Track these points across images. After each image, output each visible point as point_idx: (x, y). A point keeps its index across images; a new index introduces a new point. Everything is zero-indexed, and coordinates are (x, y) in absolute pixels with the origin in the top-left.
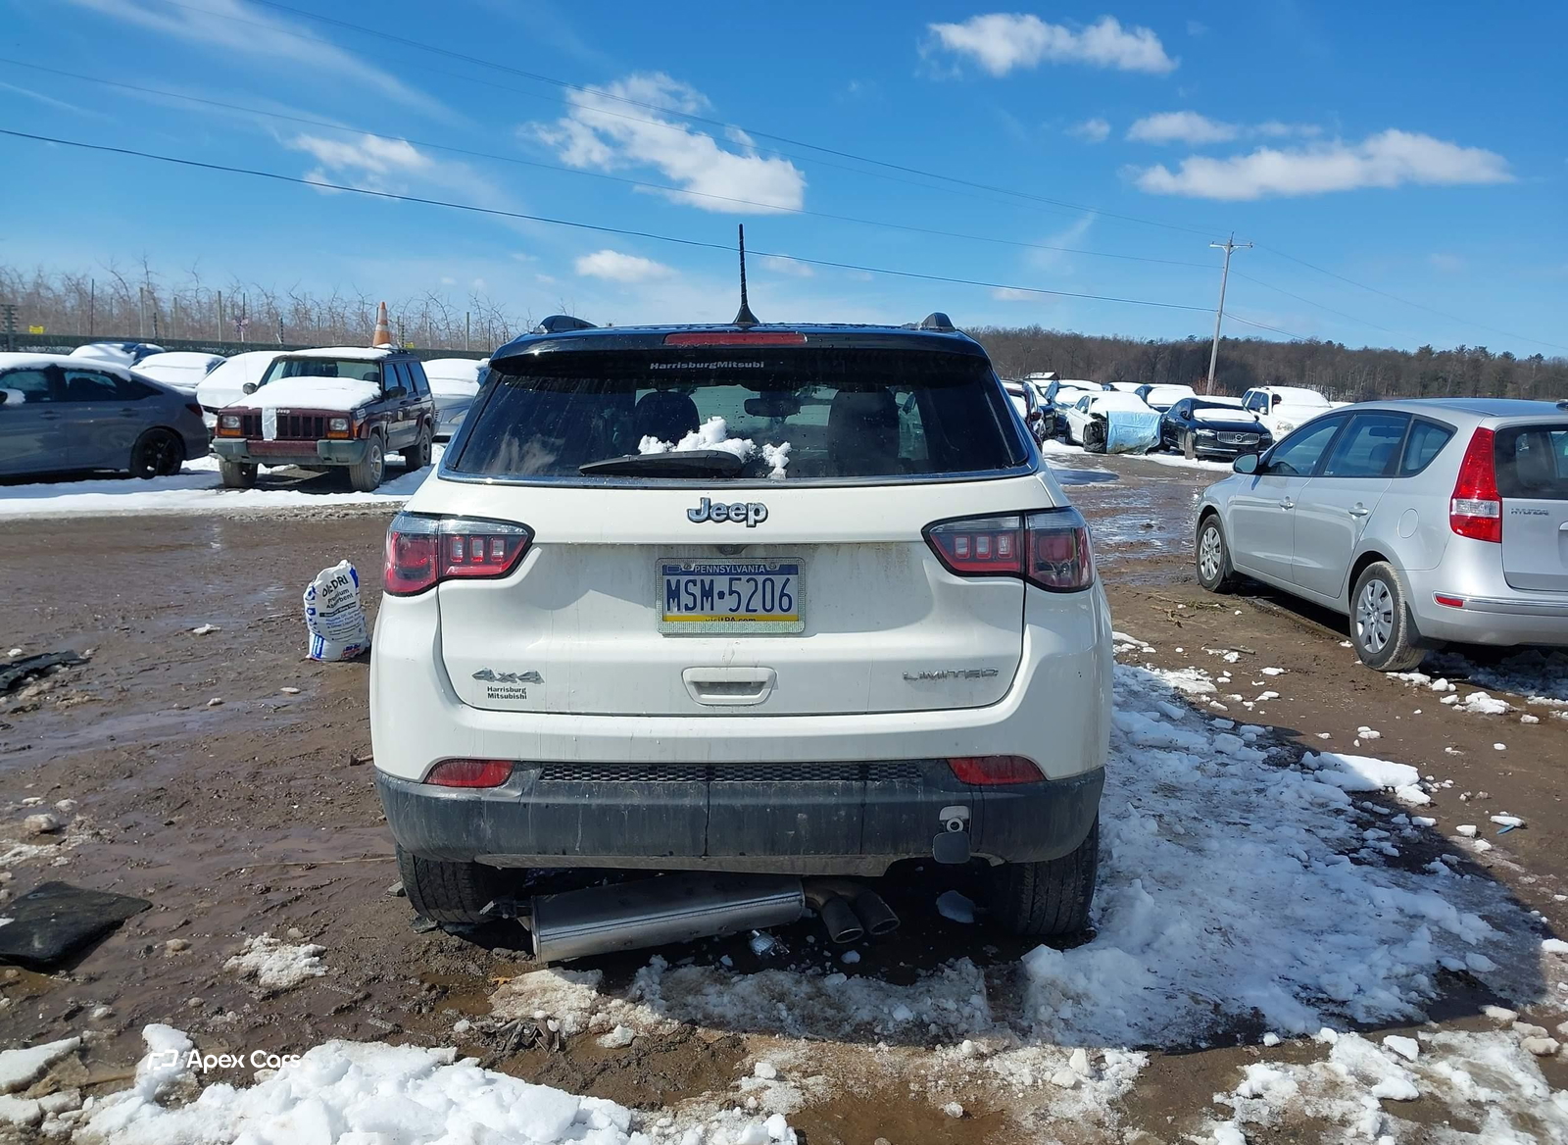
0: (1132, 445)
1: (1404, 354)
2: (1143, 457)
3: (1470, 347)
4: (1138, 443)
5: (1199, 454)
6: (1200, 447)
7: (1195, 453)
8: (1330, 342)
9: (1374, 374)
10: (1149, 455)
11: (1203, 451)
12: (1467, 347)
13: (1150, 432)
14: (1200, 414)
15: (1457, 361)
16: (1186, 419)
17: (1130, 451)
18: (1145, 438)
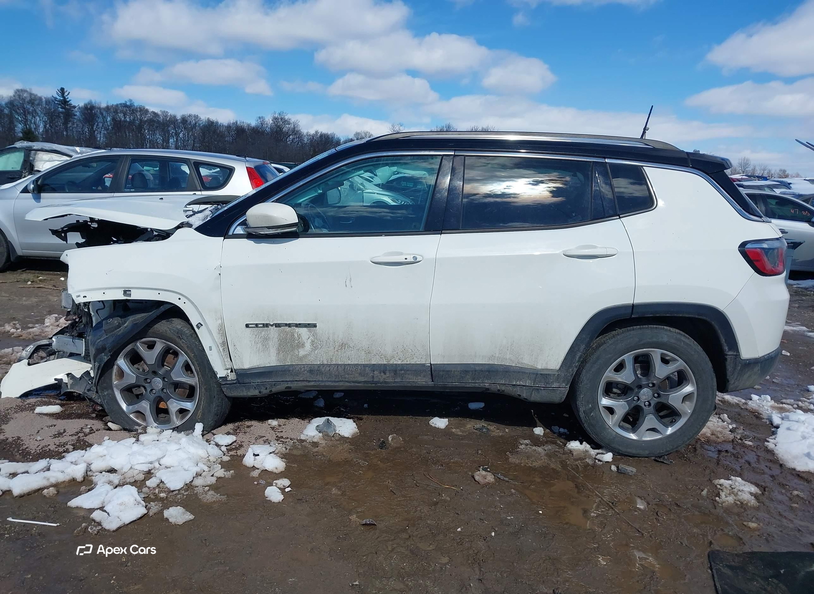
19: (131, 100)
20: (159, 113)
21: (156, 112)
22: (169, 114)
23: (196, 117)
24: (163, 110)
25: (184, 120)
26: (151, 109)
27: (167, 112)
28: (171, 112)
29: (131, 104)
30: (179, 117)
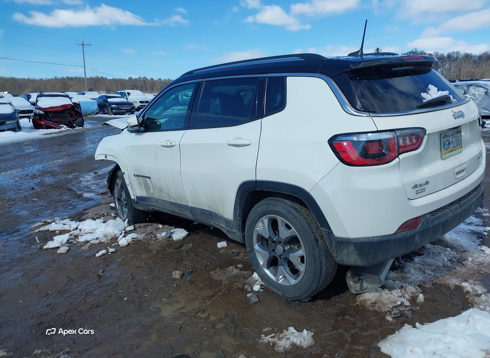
0: (90, 112)
1: (125, 80)
2: (95, 116)
3: (142, 77)
4: (92, 111)
5: (114, 113)
6: (113, 111)
7: (112, 113)
8: (102, 77)
9: (118, 86)
10: (97, 115)
11: (115, 112)
12: (141, 77)
13: (95, 107)
14: (109, 100)
15: (139, 81)
16: (106, 102)
17: (90, 114)
18: (94, 109)
19: (416, 49)
20: (433, 54)
21: (431, 53)
22: (439, 54)
23: (458, 53)
24: (435, 51)
25: (449, 56)
26: (428, 52)
27: (438, 52)
28: (441, 52)
29: (415, 51)
30: (446, 55)
